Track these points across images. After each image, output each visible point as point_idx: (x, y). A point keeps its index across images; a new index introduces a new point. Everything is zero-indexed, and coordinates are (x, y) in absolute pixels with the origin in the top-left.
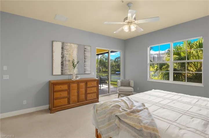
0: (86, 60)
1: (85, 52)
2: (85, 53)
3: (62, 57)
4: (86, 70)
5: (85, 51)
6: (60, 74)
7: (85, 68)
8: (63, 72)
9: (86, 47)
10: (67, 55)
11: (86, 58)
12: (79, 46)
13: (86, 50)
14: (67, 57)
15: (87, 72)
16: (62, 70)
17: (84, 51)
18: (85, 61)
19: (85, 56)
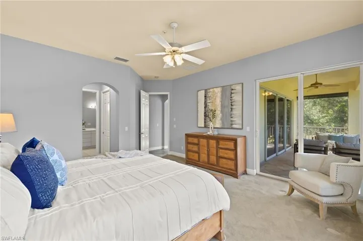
0: (234, 107)
1: (233, 95)
2: (231, 97)
3: (205, 107)
4: (233, 123)
5: (232, 93)
6: (203, 126)
7: (233, 119)
8: (206, 124)
9: (233, 87)
10: (209, 104)
11: (233, 104)
12: (224, 88)
13: (233, 91)
14: (210, 106)
15: (234, 126)
16: (205, 122)
17: (230, 93)
18: (232, 109)
19: (232, 101)
